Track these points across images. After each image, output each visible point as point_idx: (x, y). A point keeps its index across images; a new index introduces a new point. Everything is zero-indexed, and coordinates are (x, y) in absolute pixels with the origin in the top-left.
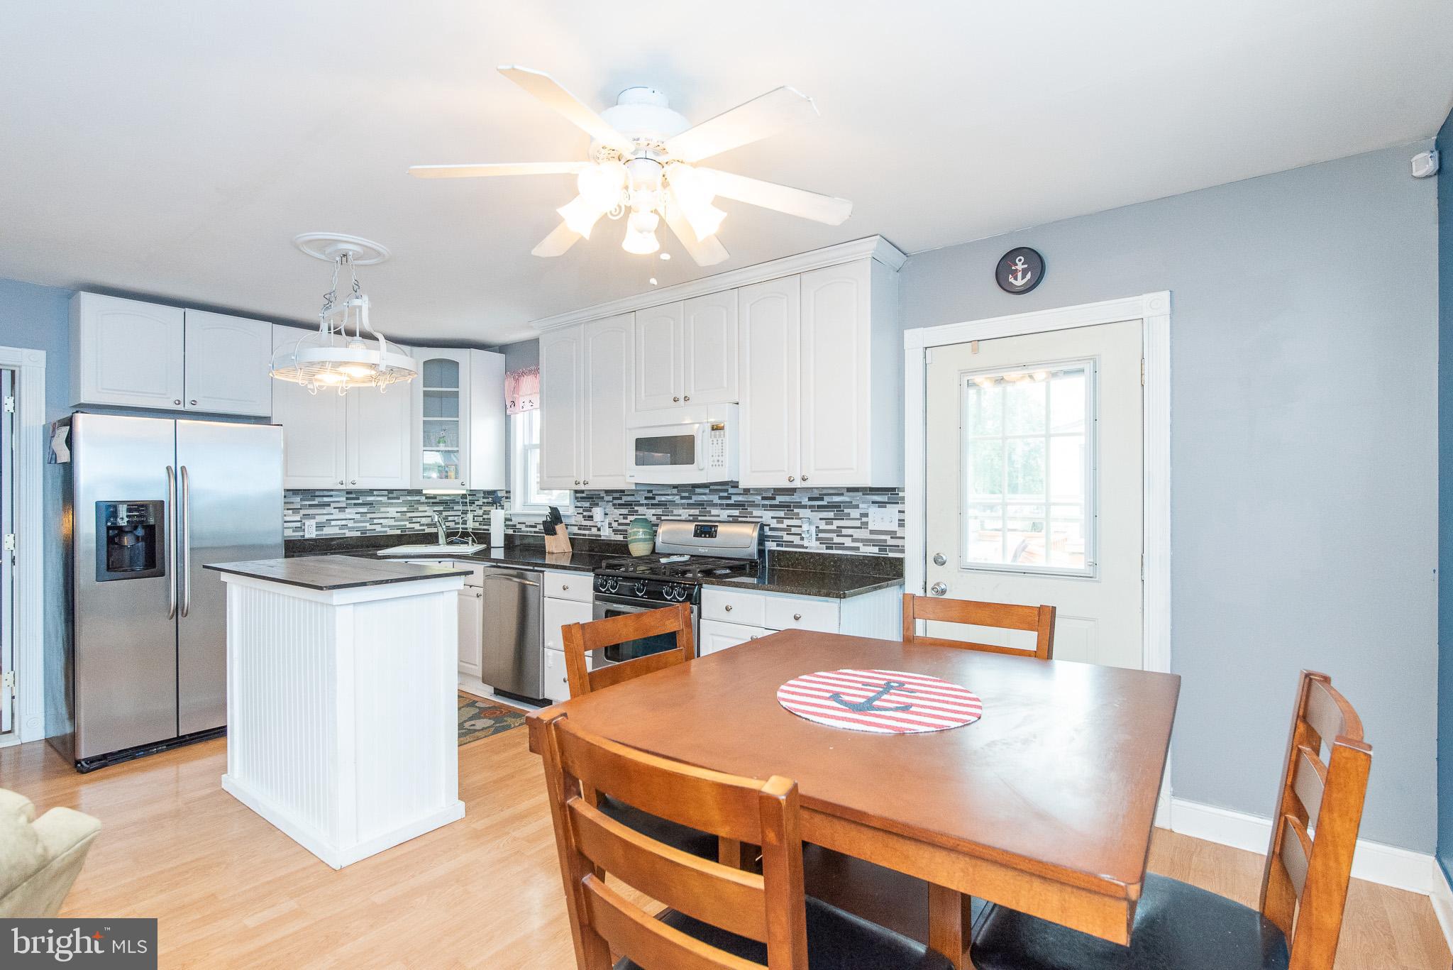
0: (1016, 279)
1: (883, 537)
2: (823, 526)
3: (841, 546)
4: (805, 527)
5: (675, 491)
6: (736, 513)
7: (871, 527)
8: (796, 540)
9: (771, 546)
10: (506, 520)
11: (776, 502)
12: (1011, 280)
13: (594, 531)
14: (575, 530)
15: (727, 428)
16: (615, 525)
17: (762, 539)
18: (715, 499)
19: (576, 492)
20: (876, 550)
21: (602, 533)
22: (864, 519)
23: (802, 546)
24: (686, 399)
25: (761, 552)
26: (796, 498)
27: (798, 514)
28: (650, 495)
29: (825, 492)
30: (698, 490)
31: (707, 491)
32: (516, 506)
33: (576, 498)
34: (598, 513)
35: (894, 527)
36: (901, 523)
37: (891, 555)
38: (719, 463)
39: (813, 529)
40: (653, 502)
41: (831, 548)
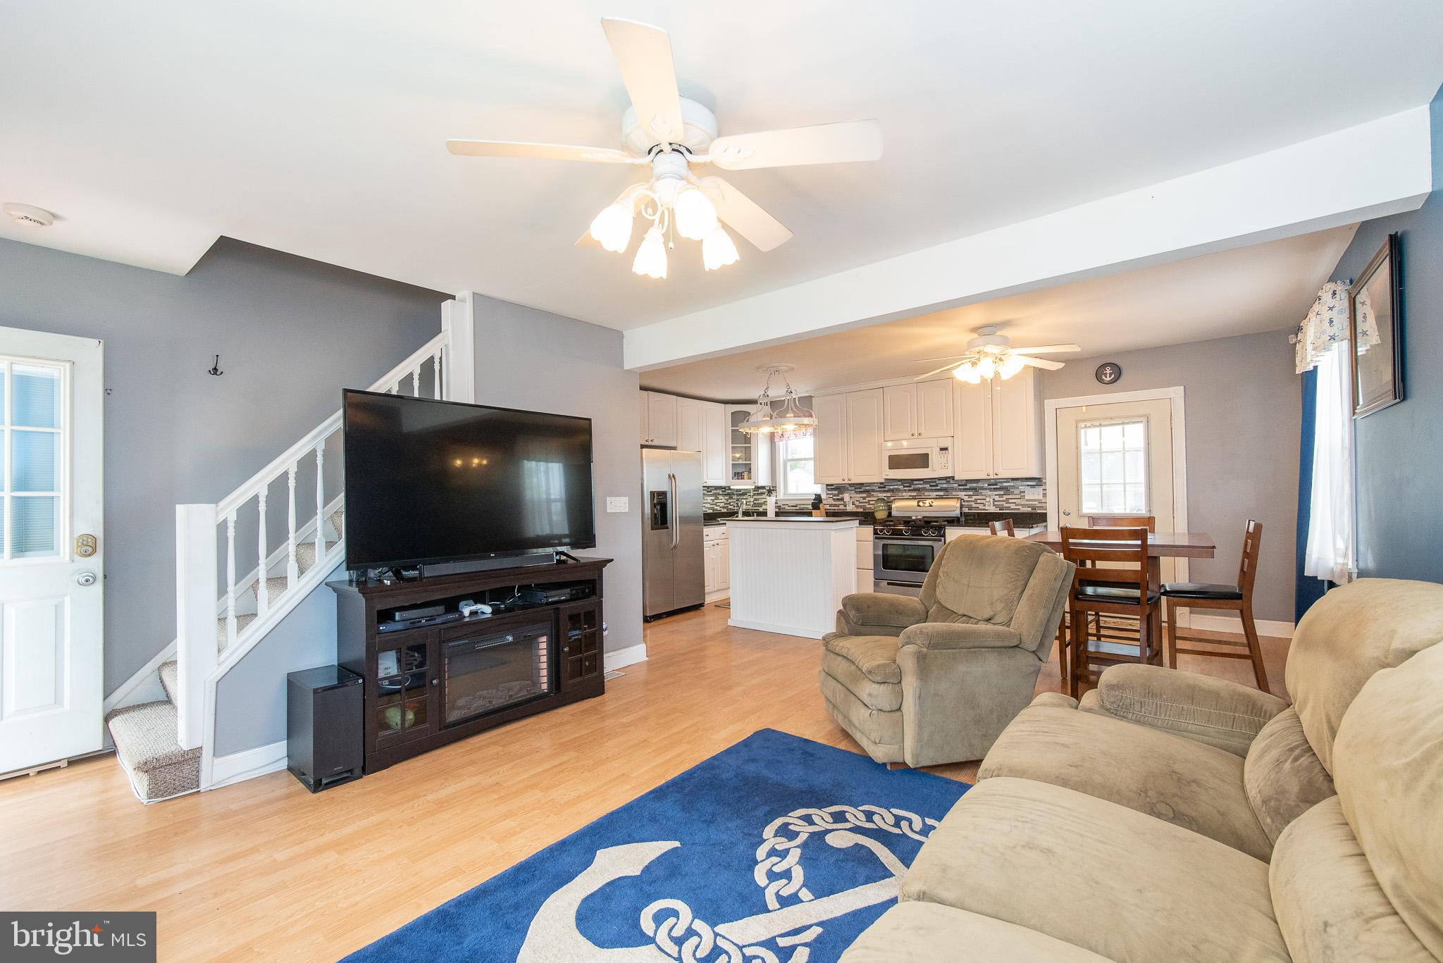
0: (1106, 377)
1: (1034, 503)
2: (997, 498)
3: (1008, 508)
4: (988, 499)
5: (900, 483)
6: (942, 493)
7: (1027, 498)
8: (981, 507)
9: (966, 510)
10: (776, 503)
11: (968, 487)
12: (1104, 377)
13: (842, 507)
14: (828, 507)
15: (949, 449)
16: (857, 503)
17: (962, 507)
18: (927, 486)
19: (827, 485)
20: (1030, 509)
21: (848, 508)
22: (1022, 494)
23: (985, 509)
24: (920, 434)
25: (961, 513)
26: (980, 485)
27: (982, 493)
28: (882, 486)
29: (998, 481)
30: (915, 482)
31: (922, 482)
32: (780, 494)
33: (827, 489)
34: (846, 497)
35: (1041, 497)
36: (1045, 495)
37: (1038, 511)
38: (945, 467)
39: (992, 500)
40: (885, 489)
41: (1003, 510)
